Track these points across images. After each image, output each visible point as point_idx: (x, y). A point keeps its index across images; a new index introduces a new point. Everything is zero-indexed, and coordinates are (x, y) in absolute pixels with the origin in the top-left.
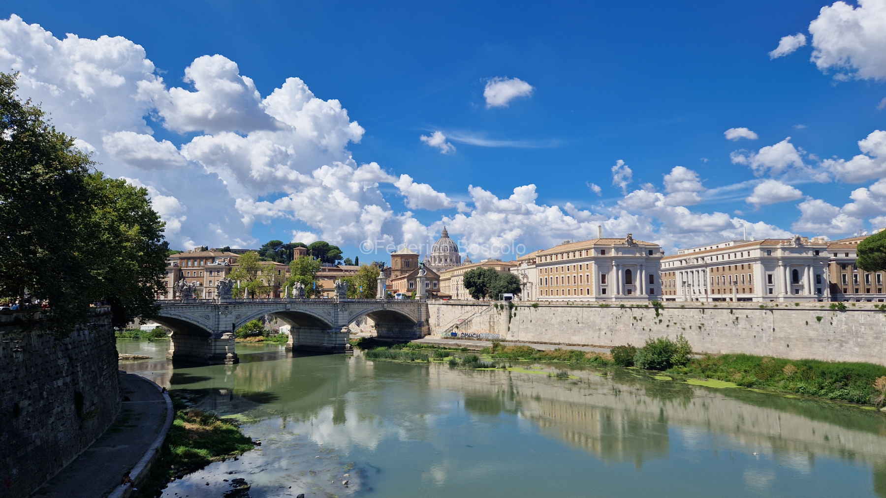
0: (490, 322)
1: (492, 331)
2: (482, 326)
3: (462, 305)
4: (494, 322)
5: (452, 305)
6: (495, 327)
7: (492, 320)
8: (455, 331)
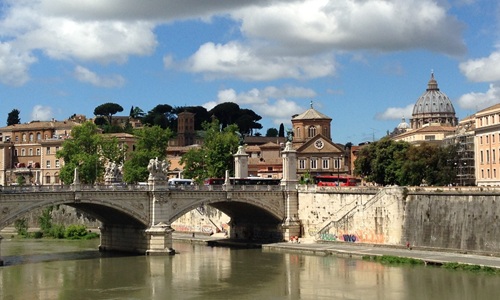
0: (376, 218)
1: (379, 231)
2: (367, 224)
3: (342, 194)
4: (381, 218)
5: (329, 193)
6: (384, 226)
7: (379, 216)
8: (332, 231)
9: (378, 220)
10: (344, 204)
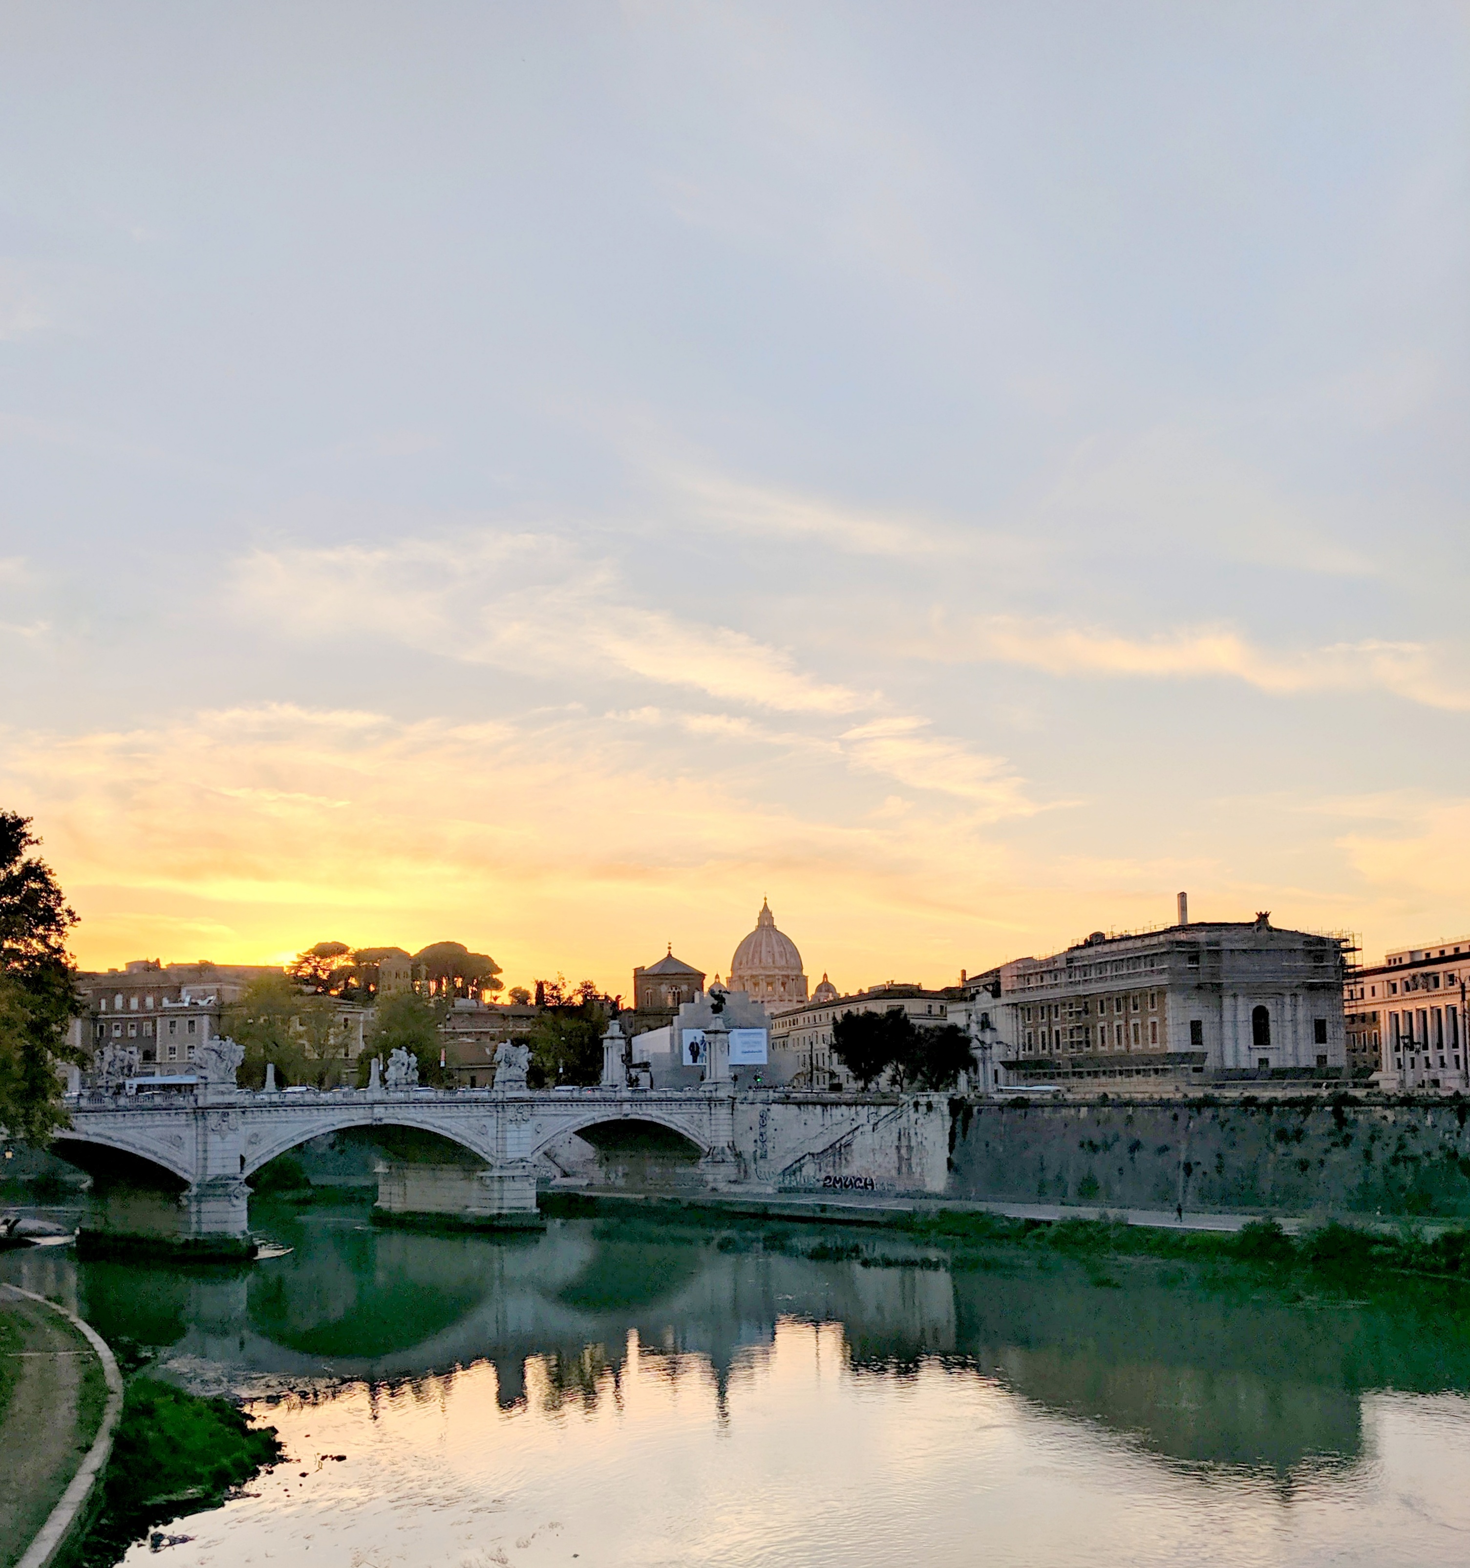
0: (898, 1148)
1: (904, 1169)
2: (879, 1158)
3: (824, 1105)
4: (909, 1148)
5: (799, 1104)
6: (914, 1161)
7: (904, 1142)
8: (809, 1170)
9: (904, 1151)
10: (828, 1122)
